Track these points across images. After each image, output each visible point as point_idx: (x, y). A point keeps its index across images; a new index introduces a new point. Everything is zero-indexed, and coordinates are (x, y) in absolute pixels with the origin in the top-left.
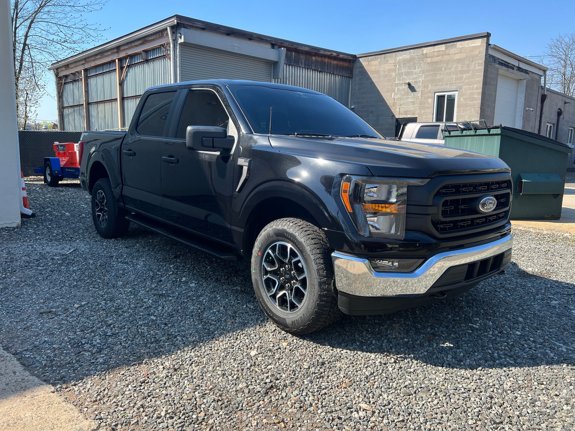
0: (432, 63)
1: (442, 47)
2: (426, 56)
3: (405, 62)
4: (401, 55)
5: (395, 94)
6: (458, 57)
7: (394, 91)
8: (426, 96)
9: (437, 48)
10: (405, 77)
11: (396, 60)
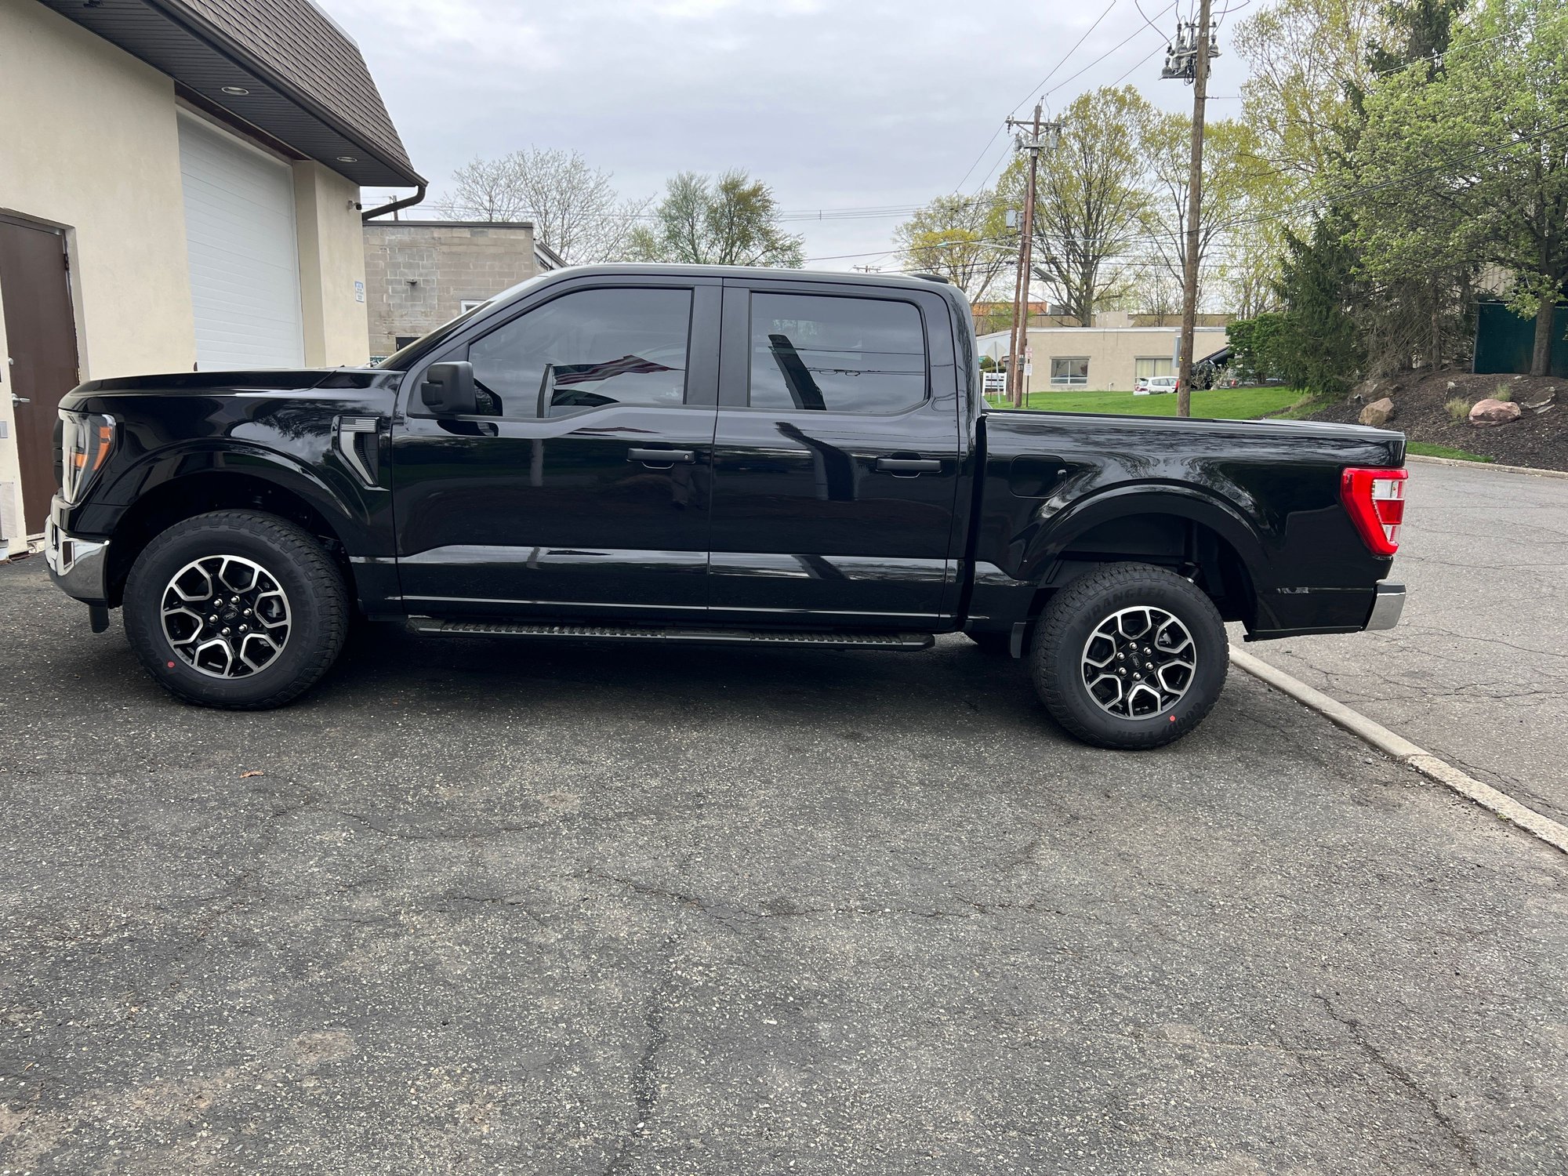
0: (451, 253)
1: (466, 233)
2: (440, 242)
3: (403, 247)
4: (393, 234)
5: (389, 297)
6: (492, 250)
7: (387, 292)
8: (448, 304)
9: (457, 232)
10: (406, 271)
11: (384, 240)
